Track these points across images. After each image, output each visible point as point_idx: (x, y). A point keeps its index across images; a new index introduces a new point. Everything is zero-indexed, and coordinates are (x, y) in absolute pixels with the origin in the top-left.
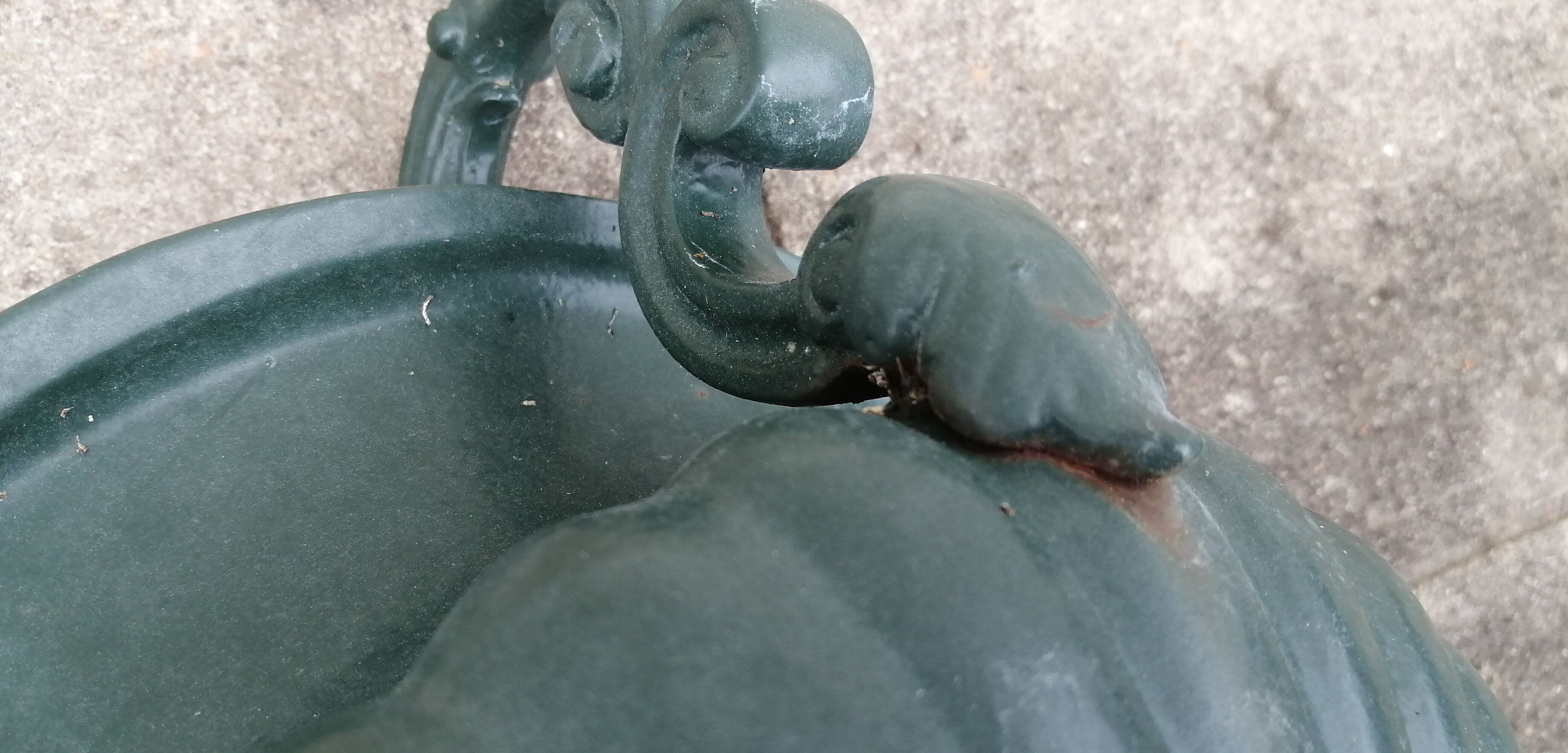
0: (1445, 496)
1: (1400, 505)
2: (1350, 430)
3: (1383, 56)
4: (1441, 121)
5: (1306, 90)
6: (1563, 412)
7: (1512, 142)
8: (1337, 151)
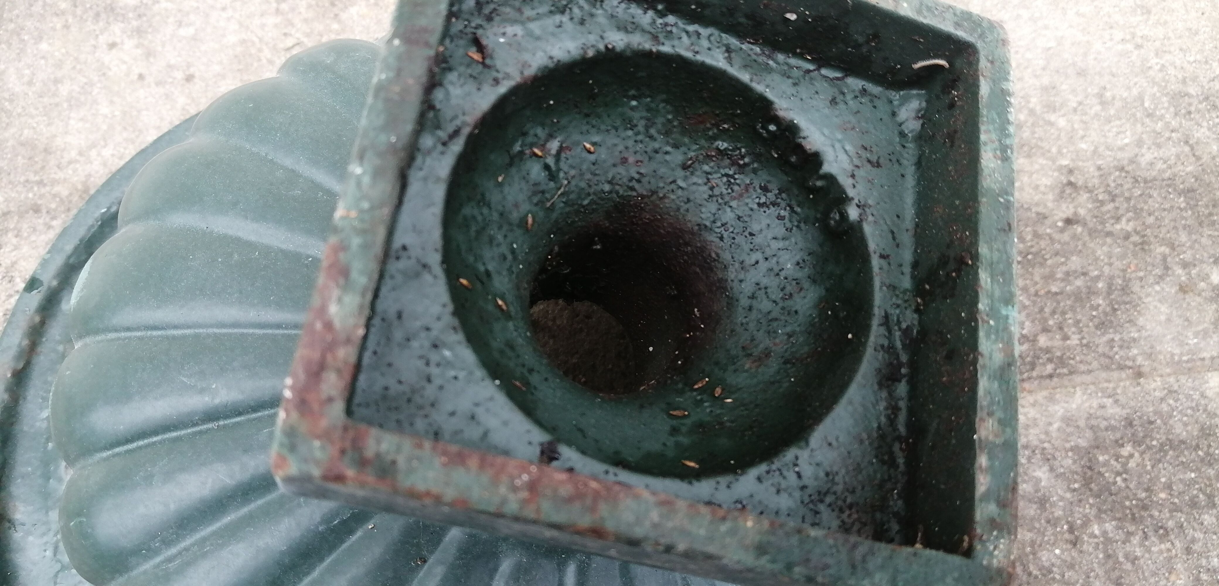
0: (1105, 339)
1: (1066, 338)
2: (1032, 290)
3: (1086, 97)
4: (1128, 133)
5: (1026, 112)
6: (1215, 306)
7: (1187, 149)
8: (1044, 144)
